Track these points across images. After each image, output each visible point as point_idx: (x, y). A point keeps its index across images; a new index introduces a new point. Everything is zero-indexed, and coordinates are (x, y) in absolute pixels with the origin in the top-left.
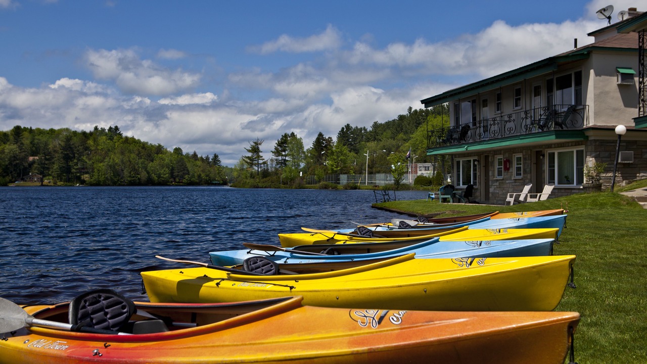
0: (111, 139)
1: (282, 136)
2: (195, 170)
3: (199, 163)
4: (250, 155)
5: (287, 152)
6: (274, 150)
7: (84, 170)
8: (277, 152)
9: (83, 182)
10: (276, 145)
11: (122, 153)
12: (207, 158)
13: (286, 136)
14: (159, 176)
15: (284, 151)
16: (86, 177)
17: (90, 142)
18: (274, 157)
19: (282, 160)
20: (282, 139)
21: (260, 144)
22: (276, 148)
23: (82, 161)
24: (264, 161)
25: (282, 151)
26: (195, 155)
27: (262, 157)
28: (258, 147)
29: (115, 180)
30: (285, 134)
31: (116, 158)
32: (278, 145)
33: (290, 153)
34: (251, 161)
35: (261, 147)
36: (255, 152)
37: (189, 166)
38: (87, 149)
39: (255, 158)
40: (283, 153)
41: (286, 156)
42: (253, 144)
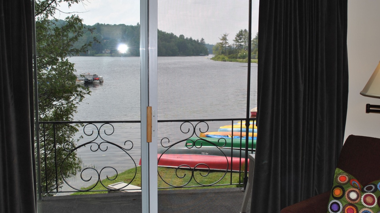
1: (239, 31)
4: (221, 41)
5: (242, 40)
6: (234, 39)
8: (237, 41)
10: (236, 37)
12: (198, 41)
13: (242, 31)
14: (172, 51)
15: (240, 39)
17: (135, 32)
18: (235, 43)
19: (239, 45)
20: (239, 33)
21: (227, 36)
22: (236, 38)
24: (229, 45)
25: (239, 40)
27: (228, 43)
28: (226, 37)
30: (241, 30)
32: (237, 37)
33: (244, 41)
34: (222, 45)
36: (225, 40)
39: (225, 43)
40: (240, 41)
41: (241, 42)
42: (223, 36)
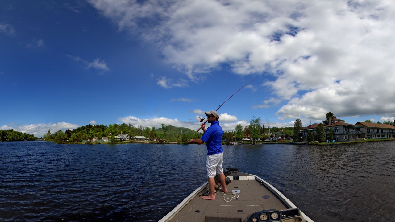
0: (11, 131)
2: (30, 137)
3: (30, 136)
4: (48, 133)
7: (6, 138)
9: (6, 141)
11: (14, 134)
14: (22, 139)
16: (7, 140)
17: (7, 132)
23: (6, 136)
26: (29, 134)
29: (13, 140)
31: (13, 135)
34: (48, 134)
35: (51, 131)
37: (28, 137)
38: (7, 134)
